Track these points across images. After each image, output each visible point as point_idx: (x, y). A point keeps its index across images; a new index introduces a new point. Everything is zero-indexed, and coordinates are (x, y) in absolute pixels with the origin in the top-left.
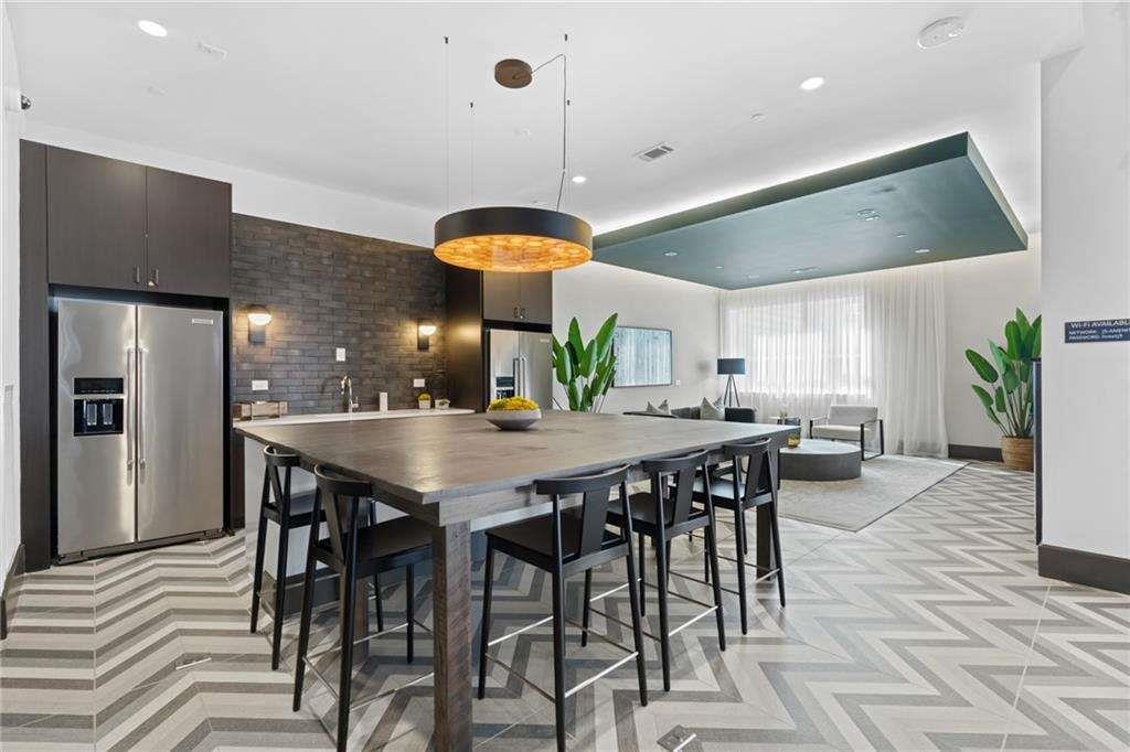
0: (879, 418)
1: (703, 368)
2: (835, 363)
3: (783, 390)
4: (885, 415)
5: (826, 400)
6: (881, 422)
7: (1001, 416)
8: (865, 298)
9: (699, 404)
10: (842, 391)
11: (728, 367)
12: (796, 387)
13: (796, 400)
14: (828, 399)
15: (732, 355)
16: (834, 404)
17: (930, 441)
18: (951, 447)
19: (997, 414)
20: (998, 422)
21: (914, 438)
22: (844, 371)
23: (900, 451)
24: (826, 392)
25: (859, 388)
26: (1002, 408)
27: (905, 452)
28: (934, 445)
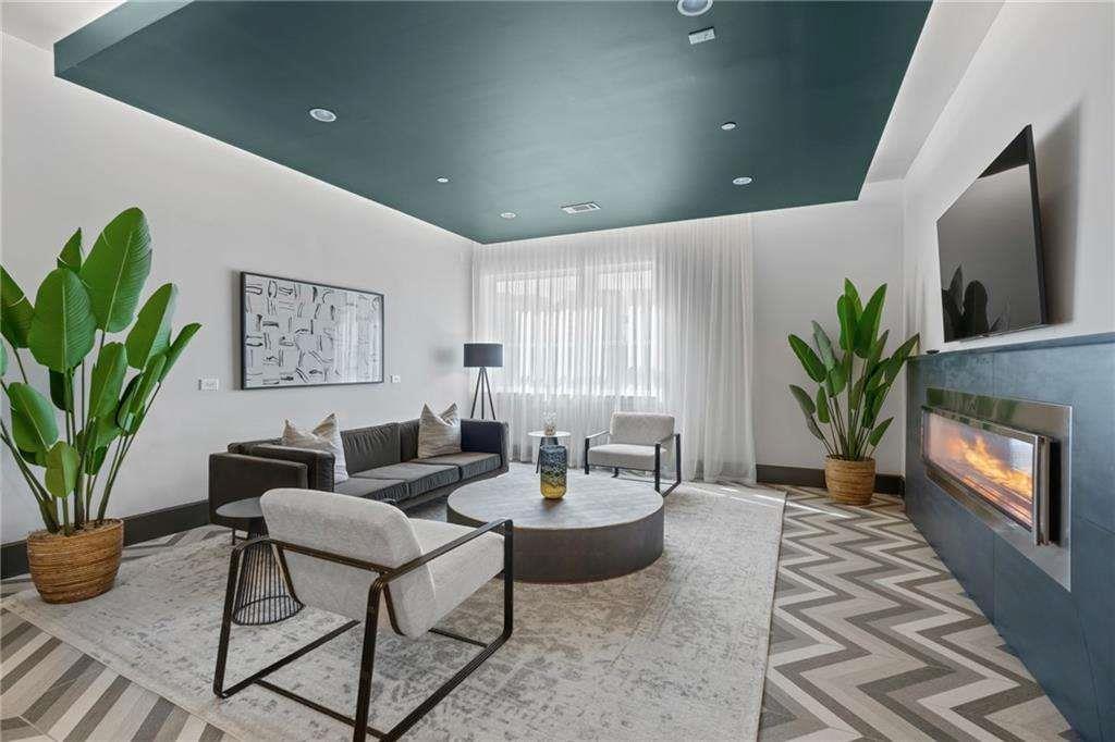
0: (675, 432)
1: (443, 357)
2: (617, 351)
3: (552, 389)
4: (681, 428)
5: (608, 404)
6: (678, 437)
7: (824, 427)
8: (658, 263)
9: (417, 416)
10: (628, 392)
11: (479, 355)
12: (569, 387)
13: (569, 403)
14: (610, 401)
15: (487, 340)
16: (618, 412)
17: (734, 460)
18: (760, 469)
19: (821, 425)
20: (822, 437)
21: (716, 458)
22: (630, 364)
23: (699, 477)
24: (606, 393)
25: (649, 388)
26: (824, 419)
27: (706, 479)
28: (740, 465)
